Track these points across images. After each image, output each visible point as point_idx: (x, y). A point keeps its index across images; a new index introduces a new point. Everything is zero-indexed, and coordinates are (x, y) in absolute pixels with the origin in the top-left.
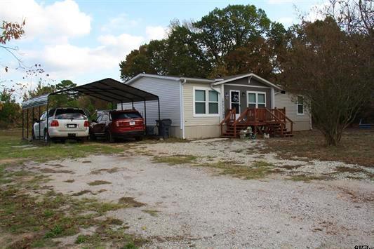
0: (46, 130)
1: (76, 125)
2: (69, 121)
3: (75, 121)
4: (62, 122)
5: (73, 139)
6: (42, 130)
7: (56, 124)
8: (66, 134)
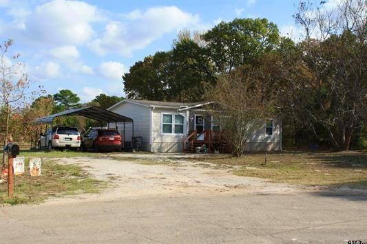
0: (50, 142)
1: (71, 139)
2: (66, 136)
3: (70, 136)
4: (62, 136)
5: (69, 148)
6: (48, 142)
7: (57, 138)
8: (64, 145)
